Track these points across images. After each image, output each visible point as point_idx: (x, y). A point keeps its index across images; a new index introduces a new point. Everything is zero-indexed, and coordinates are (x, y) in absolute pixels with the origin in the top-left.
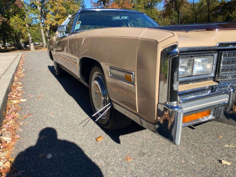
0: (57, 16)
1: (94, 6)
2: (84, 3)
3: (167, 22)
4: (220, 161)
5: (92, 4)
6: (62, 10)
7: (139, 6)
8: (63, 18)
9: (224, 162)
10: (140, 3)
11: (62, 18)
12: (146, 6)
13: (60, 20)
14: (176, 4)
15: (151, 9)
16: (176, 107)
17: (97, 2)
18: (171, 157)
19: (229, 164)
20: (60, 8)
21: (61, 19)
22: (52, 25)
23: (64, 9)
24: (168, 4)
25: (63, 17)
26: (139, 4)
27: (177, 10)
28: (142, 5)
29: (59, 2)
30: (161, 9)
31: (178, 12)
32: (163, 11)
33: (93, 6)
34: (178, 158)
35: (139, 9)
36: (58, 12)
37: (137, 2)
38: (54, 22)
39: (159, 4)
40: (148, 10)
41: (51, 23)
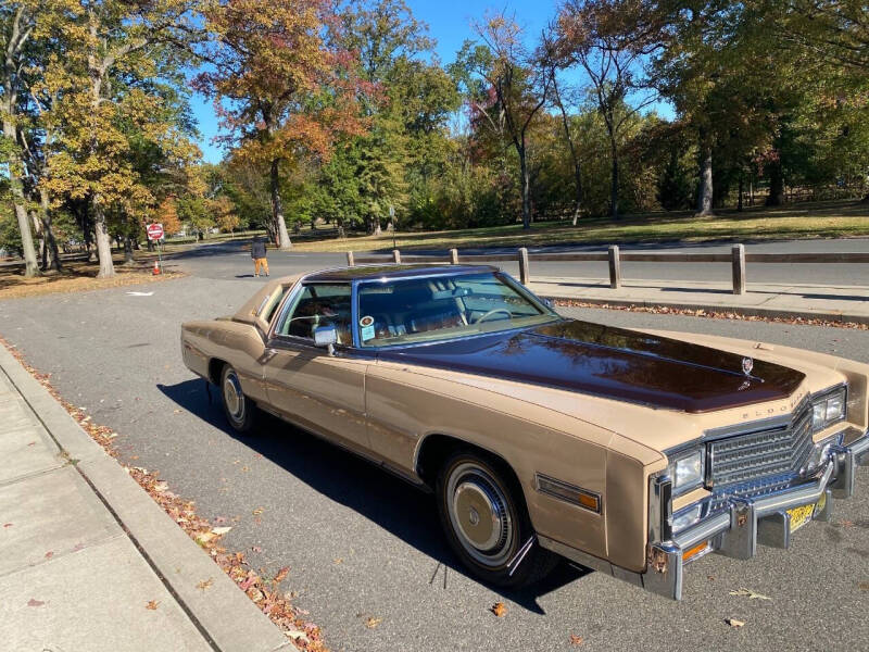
0: (93, 163)
1: (228, 125)
2: (189, 110)
3: (484, 177)
4: (728, 622)
5: (222, 119)
6: (112, 144)
7: (389, 124)
8: (117, 171)
9: (734, 622)
10: (392, 115)
11: (113, 169)
12: (410, 123)
13: (102, 179)
14: (513, 123)
15: (427, 133)
16: (671, 549)
17: (240, 113)
18: (649, 626)
19: (742, 624)
20: (104, 137)
21: (107, 172)
22: (74, 195)
23: (121, 137)
24: (483, 117)
25: (115, 166)
26: (385, 117)
27: (517, 144)
28: (397, 120)
29: (100, 115)
30: (462, 132)
31: (522, 150)
32: (469, 138)
33: (224, 124)
34: (659, 626)
35: (388, 135)
36: (98, 149)
37: (379, 111)
38: (79, 186)
39: (452, 115)
40: (418, 138)
41: (66, 189)
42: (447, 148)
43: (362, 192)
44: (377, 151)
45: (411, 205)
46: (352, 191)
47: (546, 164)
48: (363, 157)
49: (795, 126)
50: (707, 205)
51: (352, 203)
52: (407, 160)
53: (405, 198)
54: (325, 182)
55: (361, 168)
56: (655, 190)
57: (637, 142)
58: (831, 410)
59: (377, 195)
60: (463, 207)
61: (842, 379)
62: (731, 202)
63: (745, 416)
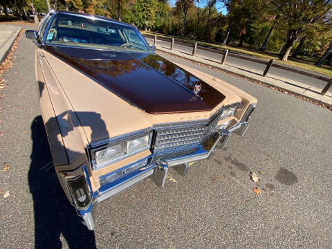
15: (164, 3)
24: (179, 2)
27: (185, 12)
30: (173, 6)
31: (185, 14)
32: (175, 8)
40: (161, 4)
42: (168, 9)
43: (144, 17)
44: (149, 5)
45: (156, 24)
46: (141, 16)
47: (191, 21)
48: (145, 6)
49: (252, 25)
50: (225, 42)
51: (140, 20)
52: (157, 10)
53: (154, 22)
54: (134, 11)
55: (144, 10)
56: (215, 36)
57: (215, 19)
58: (230, 112)
59: (147, 19)
60: (168, 28)
61: (239, 100)
62: (231, 43)
63: (182, 118)
